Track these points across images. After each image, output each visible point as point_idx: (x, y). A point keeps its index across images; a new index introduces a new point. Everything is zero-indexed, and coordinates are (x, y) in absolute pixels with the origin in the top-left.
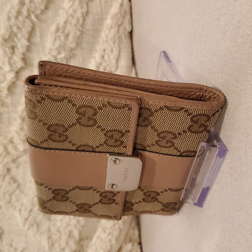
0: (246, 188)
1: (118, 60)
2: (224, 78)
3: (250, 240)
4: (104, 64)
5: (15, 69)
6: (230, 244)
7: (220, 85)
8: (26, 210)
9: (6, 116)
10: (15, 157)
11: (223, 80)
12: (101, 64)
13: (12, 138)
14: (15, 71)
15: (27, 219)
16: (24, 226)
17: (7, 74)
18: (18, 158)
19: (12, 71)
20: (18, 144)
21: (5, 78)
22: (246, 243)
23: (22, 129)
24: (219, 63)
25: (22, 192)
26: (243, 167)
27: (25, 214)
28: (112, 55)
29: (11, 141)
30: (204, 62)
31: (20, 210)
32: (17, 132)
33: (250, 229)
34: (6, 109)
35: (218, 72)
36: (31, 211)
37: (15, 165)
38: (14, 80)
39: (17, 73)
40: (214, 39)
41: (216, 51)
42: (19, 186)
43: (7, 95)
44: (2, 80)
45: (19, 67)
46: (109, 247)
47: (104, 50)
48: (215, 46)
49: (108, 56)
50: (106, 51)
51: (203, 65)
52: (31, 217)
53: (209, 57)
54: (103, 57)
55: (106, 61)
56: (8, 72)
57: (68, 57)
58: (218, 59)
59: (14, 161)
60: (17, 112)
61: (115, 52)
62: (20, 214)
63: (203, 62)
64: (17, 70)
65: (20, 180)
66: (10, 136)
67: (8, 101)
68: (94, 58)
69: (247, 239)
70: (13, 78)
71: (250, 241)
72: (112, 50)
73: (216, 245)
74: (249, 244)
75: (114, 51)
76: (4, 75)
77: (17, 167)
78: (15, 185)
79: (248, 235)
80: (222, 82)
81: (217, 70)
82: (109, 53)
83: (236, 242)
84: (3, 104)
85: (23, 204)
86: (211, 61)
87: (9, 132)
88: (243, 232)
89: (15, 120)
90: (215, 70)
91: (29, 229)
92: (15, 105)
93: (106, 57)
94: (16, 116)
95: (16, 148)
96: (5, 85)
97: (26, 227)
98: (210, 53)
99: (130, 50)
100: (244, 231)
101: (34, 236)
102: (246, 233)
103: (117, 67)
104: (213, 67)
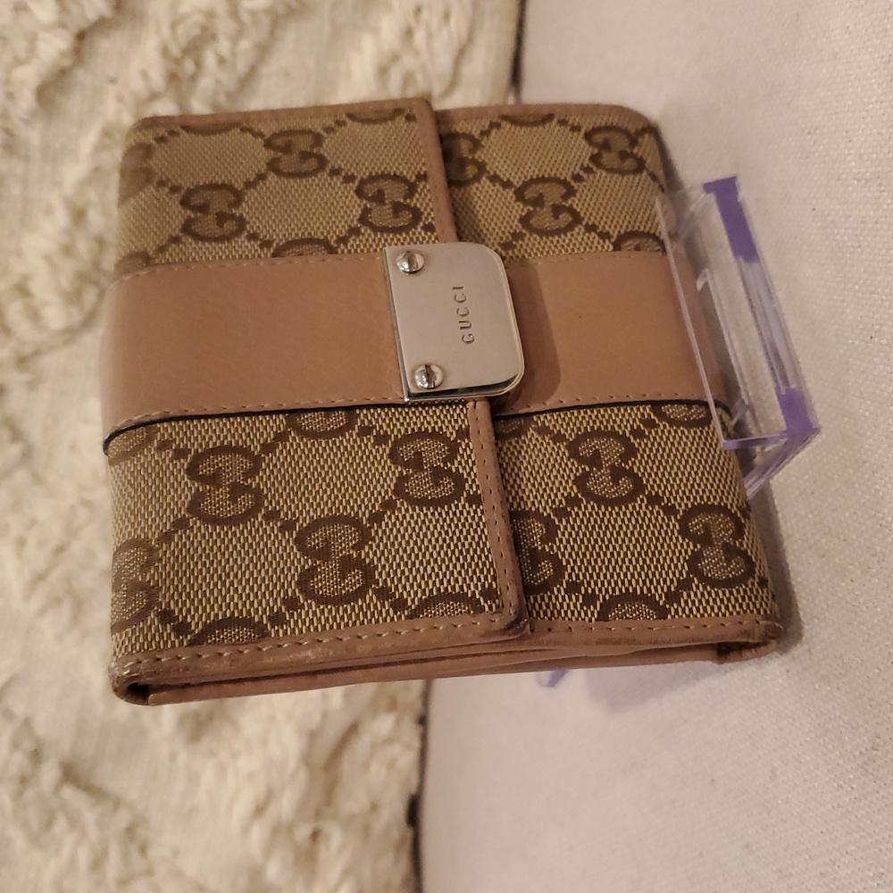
0: (879, 609)
1: (461, 54)
2: (885, 207)
3: (855, 786)
4: (408, 61)
5: (78, 23)
6: (770, 787)
7: (862, 225)
8: (41, 544)
9: (16, 191)
10: (28, 350)
11: (880, 211)
12: (395, 58)
13: (25, 278)
14: (76, 31)
15: (39, 578)
16: (27, 598)
17: (43, 35)
18: (37, 353)
19: (63, 25)
20: (46, 304)
21: (32, 50)
22: (837, 794)
23: (68, 250)
24: (877, 146)
25: (37, 480)
26: (881, 535)
27: (38, 558)
28: (444, 33)
29: (23, 290)
30: (818, 131)
31: (21, 542)
32: (48, 259)
33: (863, 750)
34: (18, 167)
35: (867, 180)
36: (60, 550)
37: (25, 377)
38: (67, 63)
39: (81, 36)
40: (876, 55)
41: (874, 99)
42: (27, 455)
43: (34, 114)
44: (22, 55)
45: (92, 15)
46: (317, 718)
47: (418, 10)
48: (873, 81)
49: (430, 36)
50: (425, 14)
51: (812, 143)
52: (56, 574)
53: (841, 115)
54: (409, 33)
55: (417, 53)
56: (46, 28)
57: (281, 9)
58: (875, 131)
59: (22, 362)
60: (57, 184)
61: (458, 25)
62: (19, 555)
63: (812, 131)
64: (84, 25)
65: (35, 433)
66: (18, 268)
67: (33, 136)
68: (376, 31)
69: (841, 783)
70: (63, 54)
71: (853, 788)
72: (447, 16)
73: (713, 780)
74: (848, 799)
75: (453, 19)
76: (32, 39)
77: (32, 386)
78: (14, 450)
79: (850, 769)
80: (875, 220)
81: (864, 170)
82: (435, 22)
83: (796, 785)
84: (12, 146)
85: (33, 523)
86: (844, 134)
87: (20, 254)
88: (833, 756)
89: (49, 211)
90: (855, 167)
91: (42, 612)
92: (54, 156)
93: (419, 38)
94: (55, 200)
95: (34, 316)
96: (29, 76)
97: (36, 603)
98: (850, 102)
99: (511, 27)
100: (838, 753)
101: (59, 638)
102: (841, 761)
103: (453, 83)
104: (849, 158)
